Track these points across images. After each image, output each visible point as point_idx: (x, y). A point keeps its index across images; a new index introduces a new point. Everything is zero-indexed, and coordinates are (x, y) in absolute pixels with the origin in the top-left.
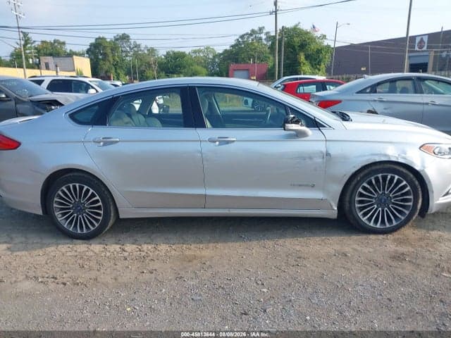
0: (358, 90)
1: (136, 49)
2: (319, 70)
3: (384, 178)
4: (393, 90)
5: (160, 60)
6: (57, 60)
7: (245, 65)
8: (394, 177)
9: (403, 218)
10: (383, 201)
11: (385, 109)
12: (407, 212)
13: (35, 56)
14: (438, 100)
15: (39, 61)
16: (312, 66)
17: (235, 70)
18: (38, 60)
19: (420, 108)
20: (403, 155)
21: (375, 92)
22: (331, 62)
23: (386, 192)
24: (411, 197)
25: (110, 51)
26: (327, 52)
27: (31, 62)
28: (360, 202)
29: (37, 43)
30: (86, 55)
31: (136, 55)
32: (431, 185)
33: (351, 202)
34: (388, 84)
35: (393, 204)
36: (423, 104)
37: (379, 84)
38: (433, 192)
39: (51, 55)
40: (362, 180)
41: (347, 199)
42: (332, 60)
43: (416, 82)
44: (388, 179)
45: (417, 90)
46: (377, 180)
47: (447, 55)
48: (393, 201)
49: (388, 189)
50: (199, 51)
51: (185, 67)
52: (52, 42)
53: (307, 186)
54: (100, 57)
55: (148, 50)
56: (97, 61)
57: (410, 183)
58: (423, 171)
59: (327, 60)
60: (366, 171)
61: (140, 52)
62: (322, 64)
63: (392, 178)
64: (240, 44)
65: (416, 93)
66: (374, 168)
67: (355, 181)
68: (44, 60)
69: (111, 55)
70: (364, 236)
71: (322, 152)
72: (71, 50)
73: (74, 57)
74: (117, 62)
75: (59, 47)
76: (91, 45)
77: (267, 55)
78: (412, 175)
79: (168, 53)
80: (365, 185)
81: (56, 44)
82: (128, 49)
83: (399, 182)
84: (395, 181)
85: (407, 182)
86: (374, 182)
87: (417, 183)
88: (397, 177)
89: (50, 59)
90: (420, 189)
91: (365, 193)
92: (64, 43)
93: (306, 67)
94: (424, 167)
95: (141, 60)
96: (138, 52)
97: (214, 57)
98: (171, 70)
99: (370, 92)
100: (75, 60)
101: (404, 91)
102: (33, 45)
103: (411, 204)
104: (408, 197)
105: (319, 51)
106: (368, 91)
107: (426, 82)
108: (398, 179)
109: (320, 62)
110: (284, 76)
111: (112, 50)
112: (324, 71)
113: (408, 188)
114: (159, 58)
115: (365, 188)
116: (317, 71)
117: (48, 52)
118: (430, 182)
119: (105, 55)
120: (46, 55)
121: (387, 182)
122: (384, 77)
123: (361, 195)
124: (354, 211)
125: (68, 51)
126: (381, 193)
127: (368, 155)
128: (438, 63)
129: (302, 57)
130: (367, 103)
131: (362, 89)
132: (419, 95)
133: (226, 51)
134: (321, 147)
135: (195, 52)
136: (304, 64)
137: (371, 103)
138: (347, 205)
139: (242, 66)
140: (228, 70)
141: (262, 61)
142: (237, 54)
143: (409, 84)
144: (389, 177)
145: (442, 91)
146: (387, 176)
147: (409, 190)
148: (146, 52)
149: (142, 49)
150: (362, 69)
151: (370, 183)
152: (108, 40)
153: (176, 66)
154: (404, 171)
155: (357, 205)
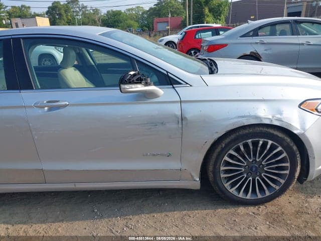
0: (242, 35)
1: (83, 10)
2: (220, 20)
3: (255, 144)
4: (273, 33)
5: (102, 17)
6: (25, 20)
7: (166, 18)
8: (267, 143)
9: (277, 188)
10: (254, 169)
11: (265, 50)
12: (282, 181)
13: (8, 18)
14: (313, 40)
15: (11, 22)
16: (215, 17)
17: (158, 22)
18: (9, 21)
19: (297, 48)
20: (279, 116)
21: (257, 35)
22: (229, 14)
23: (258, 160)
24: (288, 165)
25: (64, 12)
26: (225, 6)
27: (4, 23)
28: (226, 172)
29: (8, 8)
30: (46, 16)
31: (84, 14)
32: (312, 151)
33: (216, 172)
34: (269, 28)
35: (266, 172)
36: (299, 44)
37: (260, 28)
38: (314, 158)
39: (20, 17)
40: (228, 147)
41: (211, 168)
42: (230, 11)
43: (293, 25)
44: (260, 145)
45: (294, 32)
46: (246, 146)
47: (317, 4)
48: (265, 169)
49: (260, 155)
50: (132, 9)
51: (121, 22)
52: (20, 6)
53: (162, 155)
54: (57, 17)
55: (93, 10)
56: (54, 20)
57: (287, 148)
58: (303, 134)
59: (226, 11)
60: (233, 136)
61: (87, 12)
62: (222, 15)
63: (265, 144)
64: (162, 3)
65: (293, 35)
66: (242, 132)
67: (218, 149)
68: (14, 21)
69: (65, 15)
70: (232, 209)
71: (176, 116)
72: (34, 13)
73: (37, 17)
74: (70, 20)
75: (25, 10)
76: (49, 8)
77: (182, 10)
78: (289, 140)
79: (108, 12)
80: (232, 152)
81: (23, 8)
82: (78, 9)
83: (273, 147)
84: (268, 146)
85: (283, 148)
86: (242, 149)
87: (295, 148)
88: (270, 142)
89: (18, 20)
90: (298, 155)
91: (231, 161)
92: (29, 7)
93: (210, 18)
94: (305, 130)
95: (88, 18)
96: (85, 12)
97: (143, 13)
98: (111, 24)
99: (252, 36)
100: (37, 19)
101: (283, 33)
102: (6, 10)
103: (287, 172)
104: (284, 165)
105: (220, 5)
106: (251, 34)
107: (302, 25)
108: (272, 145)
109: (221, 13)
110: (189, 25)
111: (66, 11)
112: (224, 20)
113: (285, 154)
114: (101, 16)
115: (231, 156)
116: (218, 21)
117: (18, 14)
118: (311, 147)
119: (60, 15)
120: (16, 17)
121: (259, 149)
122: (264, 22)
123: (227, 164)
124: (219, 182)
125: (33, 14)
126: (251, 160)
127: (235, 118)
128: (309, 11)
129: (207, 11)
130: (250, 45)
131: (246, 32)
132: (296, 36)
133: (151, 9)
134: (175, 109)
135: (129, 10)
136: (208, 16)
137: (254, 46)
138: (211, 175)
139: (164, 19)
140: (153, 23)
141: (178, 15)
142: (159, 10)
143: (287, 27)
144: (261, 143)
145: (315, 32)
146: (258, 142)
147: (285, 157)
148: (92, 11)
149: (88, 9)
150: (252, 17)
151: (238, 150)
152: (62, 3)
153: (115, 21)
154: (280, 135)
155: (223, 176)
